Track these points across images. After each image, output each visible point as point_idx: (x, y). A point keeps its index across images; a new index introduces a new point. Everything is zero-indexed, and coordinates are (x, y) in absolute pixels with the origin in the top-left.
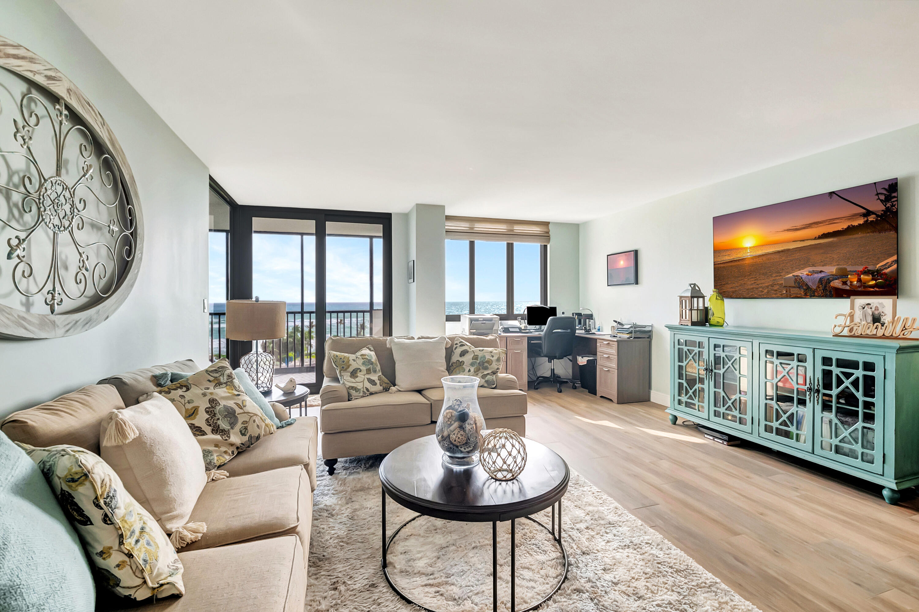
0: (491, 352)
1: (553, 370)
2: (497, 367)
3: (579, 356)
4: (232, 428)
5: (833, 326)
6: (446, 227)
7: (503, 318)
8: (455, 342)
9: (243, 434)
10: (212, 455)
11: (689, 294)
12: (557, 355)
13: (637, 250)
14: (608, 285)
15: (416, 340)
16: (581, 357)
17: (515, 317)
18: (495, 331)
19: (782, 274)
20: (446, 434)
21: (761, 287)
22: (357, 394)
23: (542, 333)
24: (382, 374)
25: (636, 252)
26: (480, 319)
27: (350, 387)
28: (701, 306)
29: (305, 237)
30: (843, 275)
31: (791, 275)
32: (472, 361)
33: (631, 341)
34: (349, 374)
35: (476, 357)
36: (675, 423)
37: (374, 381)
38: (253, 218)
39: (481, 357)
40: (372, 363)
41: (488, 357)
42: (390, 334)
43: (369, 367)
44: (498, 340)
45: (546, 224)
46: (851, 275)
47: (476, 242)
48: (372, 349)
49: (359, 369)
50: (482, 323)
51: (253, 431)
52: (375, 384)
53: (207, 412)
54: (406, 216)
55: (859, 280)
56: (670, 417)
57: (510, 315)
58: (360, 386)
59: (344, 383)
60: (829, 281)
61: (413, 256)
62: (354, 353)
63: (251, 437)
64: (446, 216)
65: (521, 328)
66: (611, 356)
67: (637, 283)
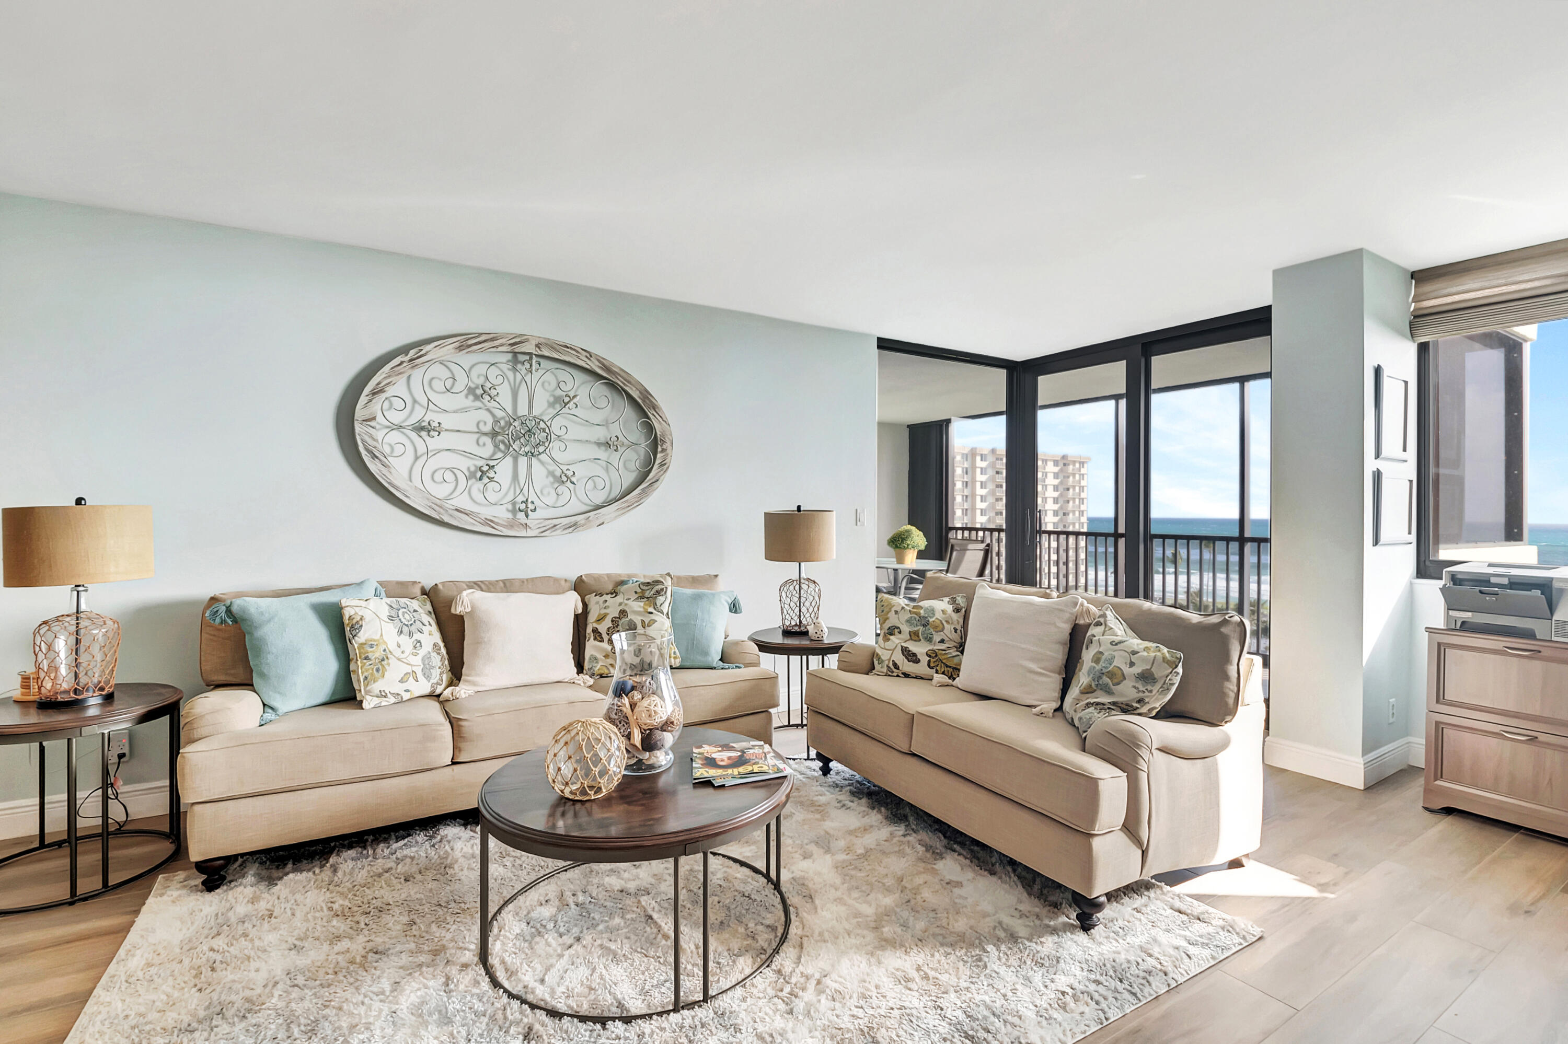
10: (597, 662)
43: (916, 629)
48: (961, 601)
49: (898, 628)
53: (612, 621)
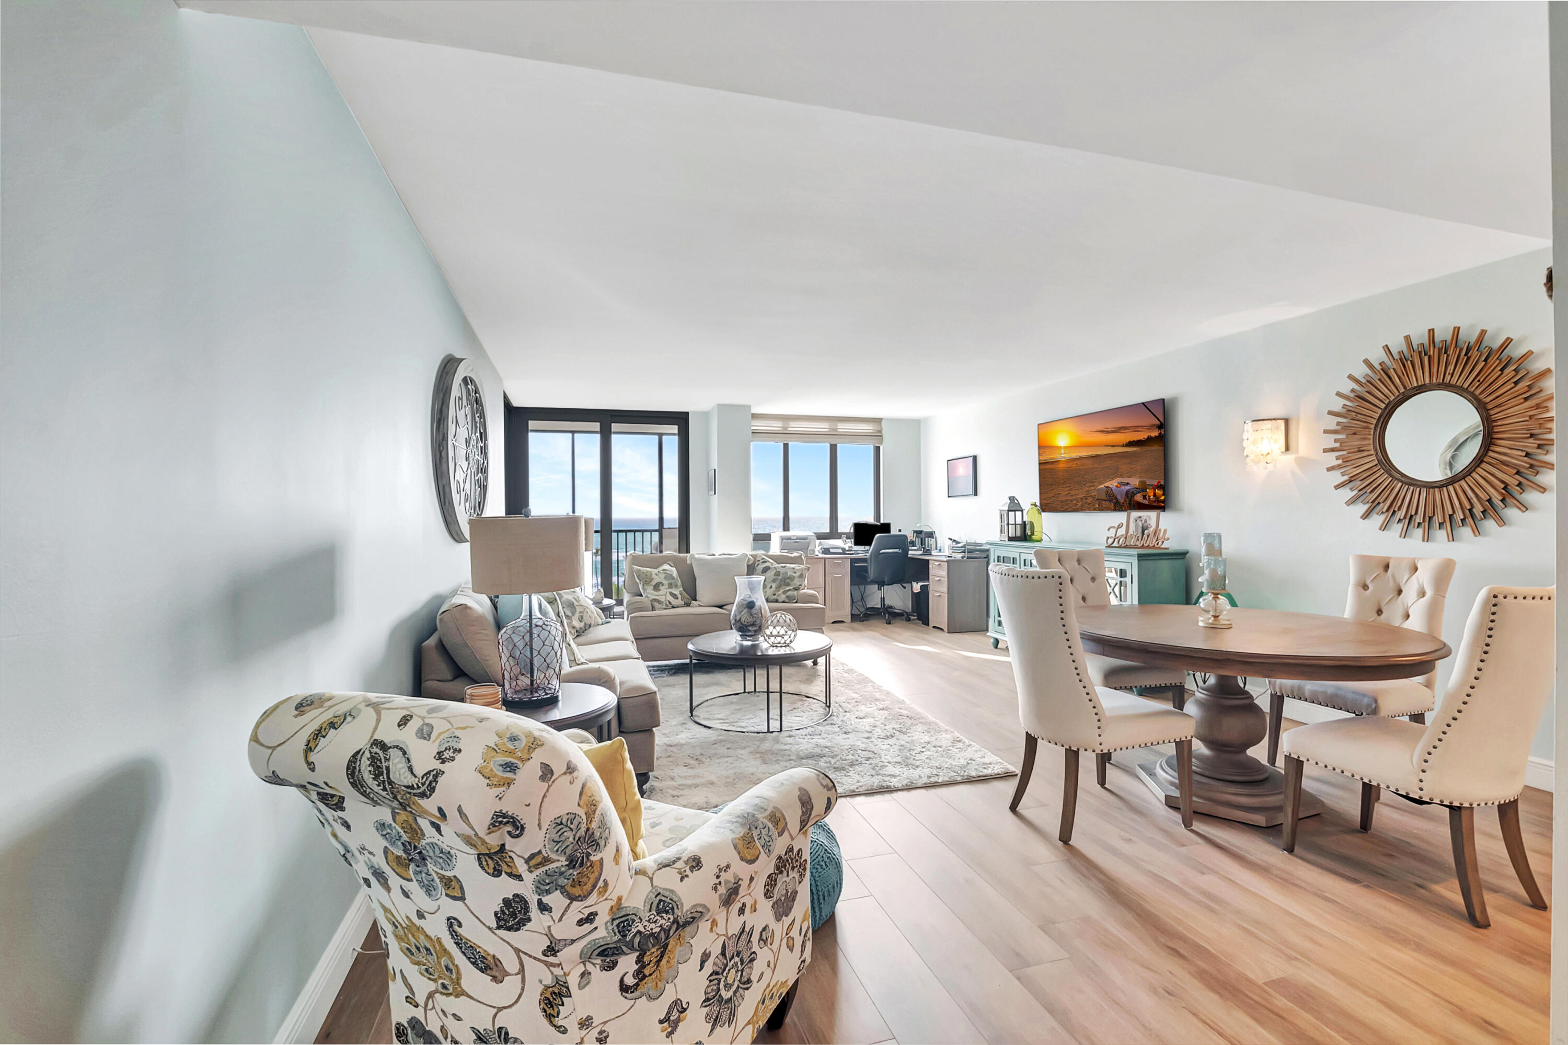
0: (794, 568)
1: (883, 599)
2: (799, 584)
3: (914, 581)
4: (573, 615)
5: (1106, 538)
6: (753, 428)
7: (821, 536)
8: (758, 559)
9: (581, 621)
11: (1006, 508)
12: (886, 580)
13: (976, 456)
14: (949, 497)
15: (717, 556)
16: (915, 583)
17: (838, 536)
18: (811, 552)
19: (1095, 484)
20: (738, 619)
21: (1075, 499)
22: (660, 606)
23: (867, 554)
24: (683, 590)
25: (975, 458)
26: (792, 538)
27: (653, 599)
28: (1019, 521)
29: (576, 435)
30: (1143, 488)
31: (1102, 486)
32: (774, 577)
33: (965, 561)
34: (652, 587)
35: (777, 574)
36: (996, 647)
37: (676, 595)
38: (529, 421)
39: (783, 574)
40: (673, 578)
41: (790, 573)
42: (688, 551)
43: (671, 581)
44: (803, 557)
45: (878, 421)
46: (1149, 489)
47: (790, 444)
48: (672, 565)
50: (795, 542)
51: (587, 620)
52: (677, 598)
54: (706, 415)
55: (1155, 495)
56: (992, 640)
57: (833, 533)
58: (662, 599)
59: (647, 597)
60: (1134, 495)
61: (714, 464)
62: (656, 568)
63: (585, 624)
64: (752, 414)
65: (845, 549)
66: (942, 579)
67: (976, 494)
